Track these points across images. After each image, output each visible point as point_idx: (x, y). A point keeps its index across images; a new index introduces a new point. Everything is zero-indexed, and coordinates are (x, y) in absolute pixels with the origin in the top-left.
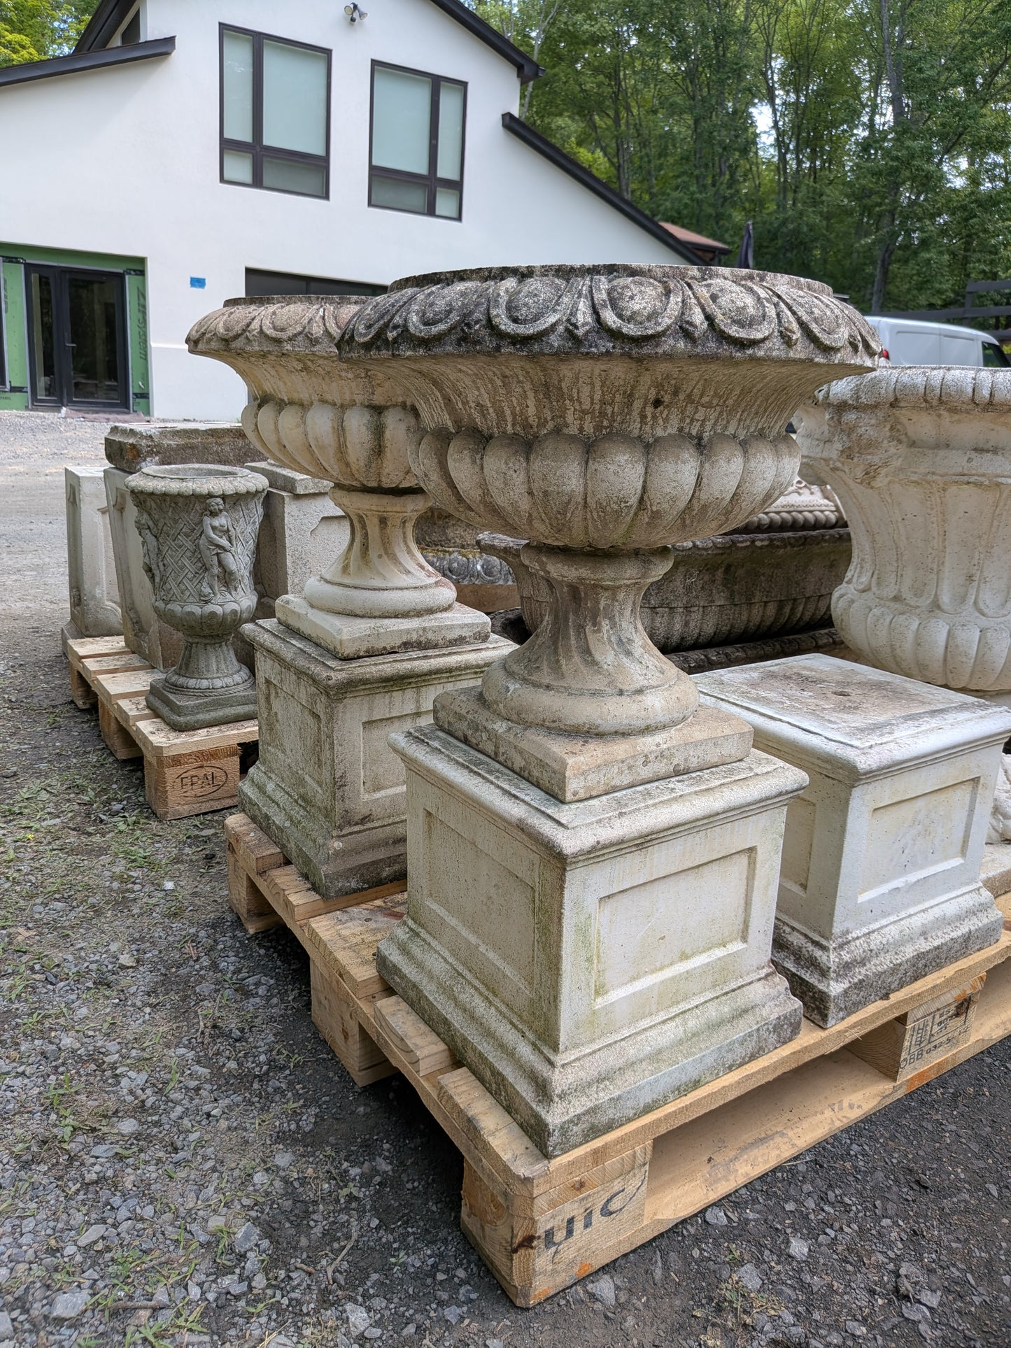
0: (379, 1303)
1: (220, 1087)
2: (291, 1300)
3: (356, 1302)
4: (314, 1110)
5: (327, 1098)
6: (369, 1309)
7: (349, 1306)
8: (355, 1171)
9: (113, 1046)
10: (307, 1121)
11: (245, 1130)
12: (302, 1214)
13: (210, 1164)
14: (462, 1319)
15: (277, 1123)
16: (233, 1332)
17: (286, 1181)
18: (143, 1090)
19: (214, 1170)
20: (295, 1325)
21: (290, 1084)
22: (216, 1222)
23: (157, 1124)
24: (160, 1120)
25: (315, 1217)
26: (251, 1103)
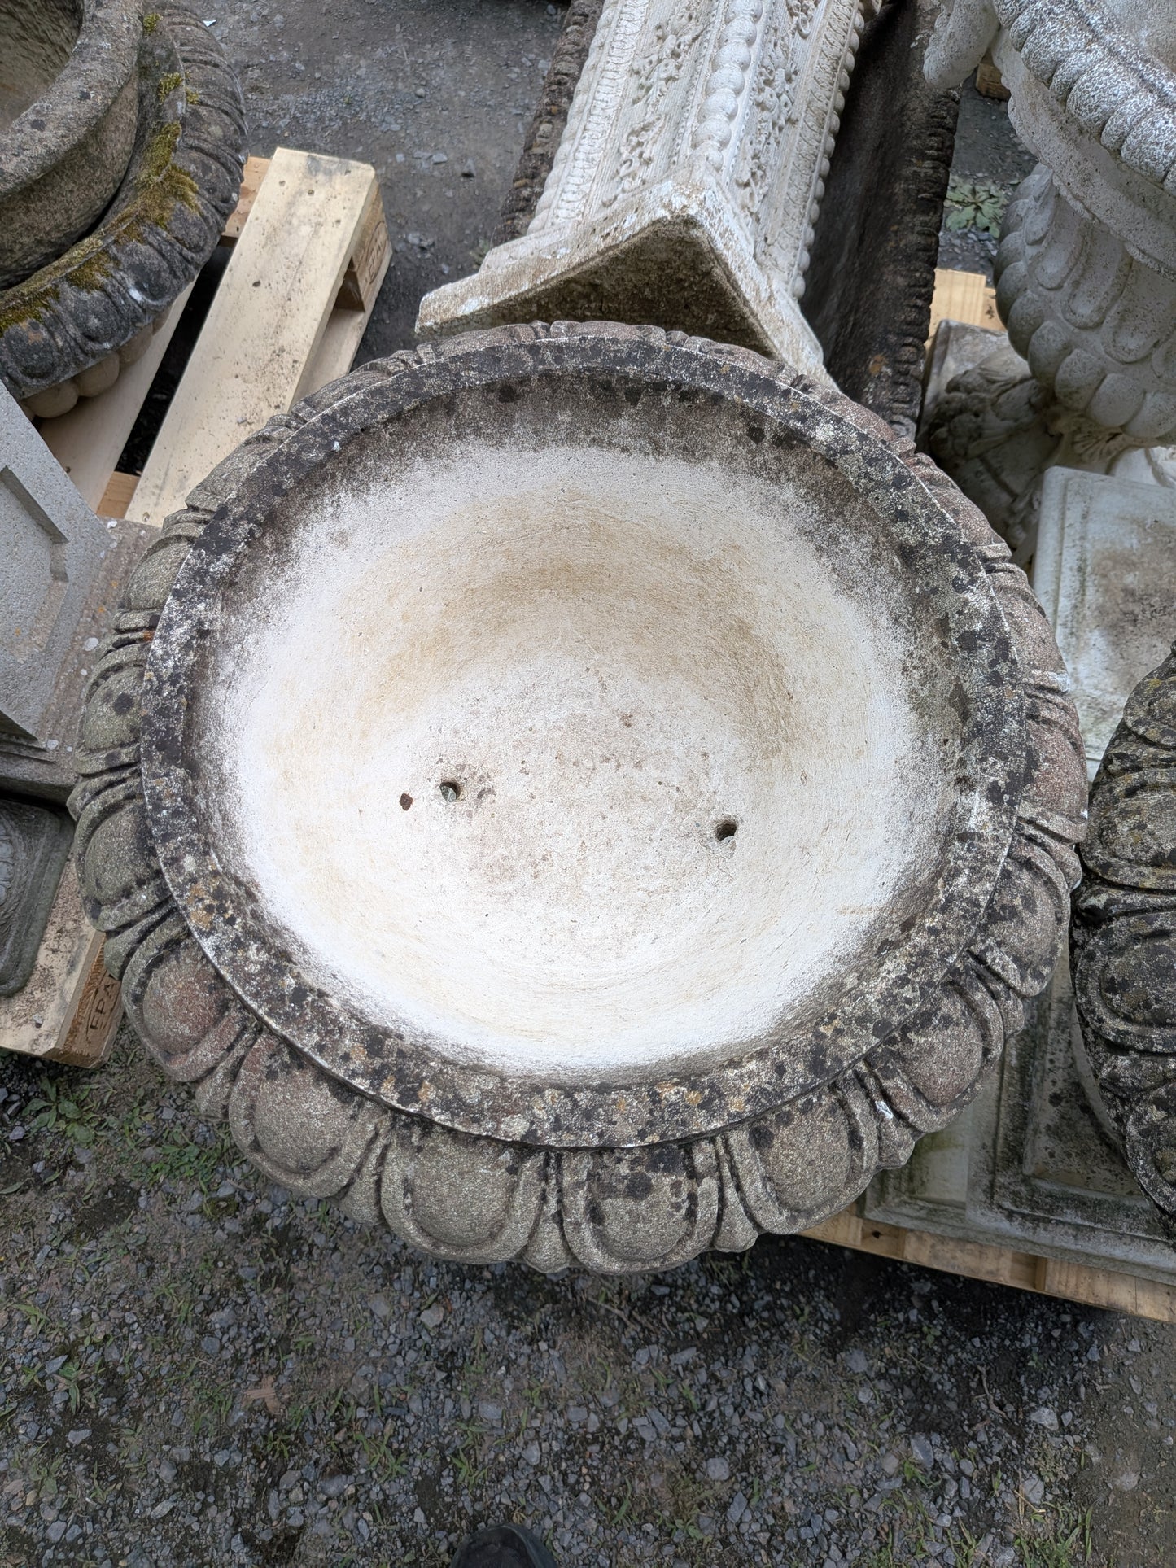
0: (1044, 1393)
1: (725, 1354)
2: (999, 1455)
3: (1033, 1410)
4: (819, 1296)
5: (812, 1273)
6: (1045, 1404)
7: (1033, 1417)
8: (913, 1315)
9: (576, 1414)
10: (830, 1312)
11: (799, 1370)
12: (923, 1386)
13: (820, 1427)
14: (1102, 1352)
15: (812, 1338)
16: (998, 1516)
17: (880, 1376)
18: (674, 1426)
19: (829, 1428)
20: (1023, 1467)
21: (770, 1289)
22: (891, 1464)
23: (732, 1441)
24: (731, 1437)
25: (934, 1380)
26: (767, 1342)
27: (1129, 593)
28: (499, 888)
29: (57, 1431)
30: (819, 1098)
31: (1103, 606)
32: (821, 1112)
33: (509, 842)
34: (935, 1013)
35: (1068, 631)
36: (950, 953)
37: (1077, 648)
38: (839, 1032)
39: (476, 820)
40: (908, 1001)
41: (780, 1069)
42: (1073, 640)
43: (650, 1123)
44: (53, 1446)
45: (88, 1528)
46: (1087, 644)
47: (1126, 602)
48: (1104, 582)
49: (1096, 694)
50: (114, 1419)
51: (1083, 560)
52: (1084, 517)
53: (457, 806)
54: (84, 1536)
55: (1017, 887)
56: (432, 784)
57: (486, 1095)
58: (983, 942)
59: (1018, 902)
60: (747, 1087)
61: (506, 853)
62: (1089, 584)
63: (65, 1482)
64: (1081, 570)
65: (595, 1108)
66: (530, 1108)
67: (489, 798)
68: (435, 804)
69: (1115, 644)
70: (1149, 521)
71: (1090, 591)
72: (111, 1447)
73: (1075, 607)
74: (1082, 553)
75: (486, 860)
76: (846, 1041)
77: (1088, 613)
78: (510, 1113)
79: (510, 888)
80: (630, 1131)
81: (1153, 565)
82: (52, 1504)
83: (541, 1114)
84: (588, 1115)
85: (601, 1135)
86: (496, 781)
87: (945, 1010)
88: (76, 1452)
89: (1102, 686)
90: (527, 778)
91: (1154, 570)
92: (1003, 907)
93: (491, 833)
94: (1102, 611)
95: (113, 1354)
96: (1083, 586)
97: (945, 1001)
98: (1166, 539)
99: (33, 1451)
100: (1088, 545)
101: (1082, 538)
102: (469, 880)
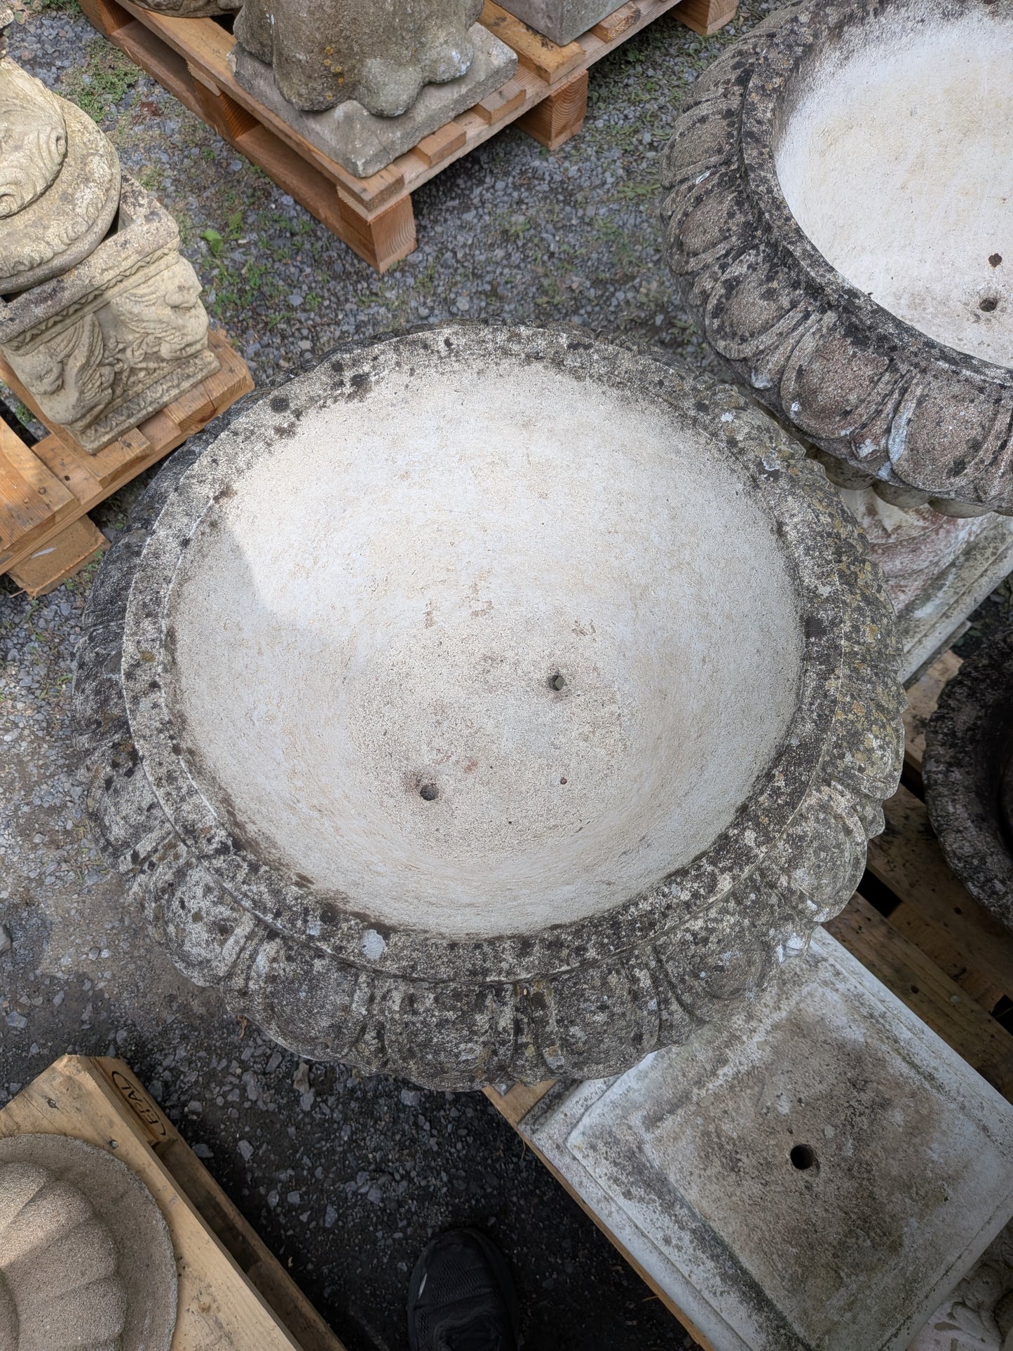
27: (885, 1104)
28: (906, 296)
29: (668, 312)
30: (731, 144)
31: (884, 1067)
32: (723, 142)
33: (935, 316)
34: (740, 209)
35: (876, 1014)
36: (771, 217)
37: (856, 1009)
38: (762, 154)
39: (960, 306)
40: (758, 186)
41: (759, 122)
42: (864, 1011)
43: (769, 65)
44: (662, 308)
45: (612, 309)
46: (855, 1021)
47: (878, 1092)
48: (907, 1089)
49: (805, 990)
50: (657, 338)
51: (939, 1088)
52: (985, 1129)
53: (976, 301)
54: (609, 306)
55: (783, 288)
56: (1000, 288)
57: (827, 15)
58: (764, 251)
59: (775, 284)
60: (761, 107)
61: (928, 311)
62: (912, 1073)
63: (641, 306)
64: (930, 1077)
65: (791, 51)
66: (809, 27)
67: (972, 319)
68: (983, 285)
69: (841, 1046)
70: (950, 1192)
71: (905, 1069)
72: (644, 331)
73: (896, 1041)
74: (947, 1093)
75: (929, 299)
76: (755, 153)
77: (884, 1048)
78: (811, 19)
79: (902, 301)
80: (770, 56)
81: (901, 1155)
82: (635, 298)
83: (803, 30)
84: (790, 47)
85: (777, 45)
86: (983, 326)
87: (738, 216)
88: (653, 316)
89: (809, 1001)
90: (976, 343)
91: (896, 1150)
92: (777, 272)
93: (946, 310)
94: (881, 1062)
95: (690, 349)
96: (912, 1065)
97: (743, 220)
98: (922, 1192)
99: (665, 299)
100: (953, 1106)
101: (963, 1108)
102: (921, 283)
